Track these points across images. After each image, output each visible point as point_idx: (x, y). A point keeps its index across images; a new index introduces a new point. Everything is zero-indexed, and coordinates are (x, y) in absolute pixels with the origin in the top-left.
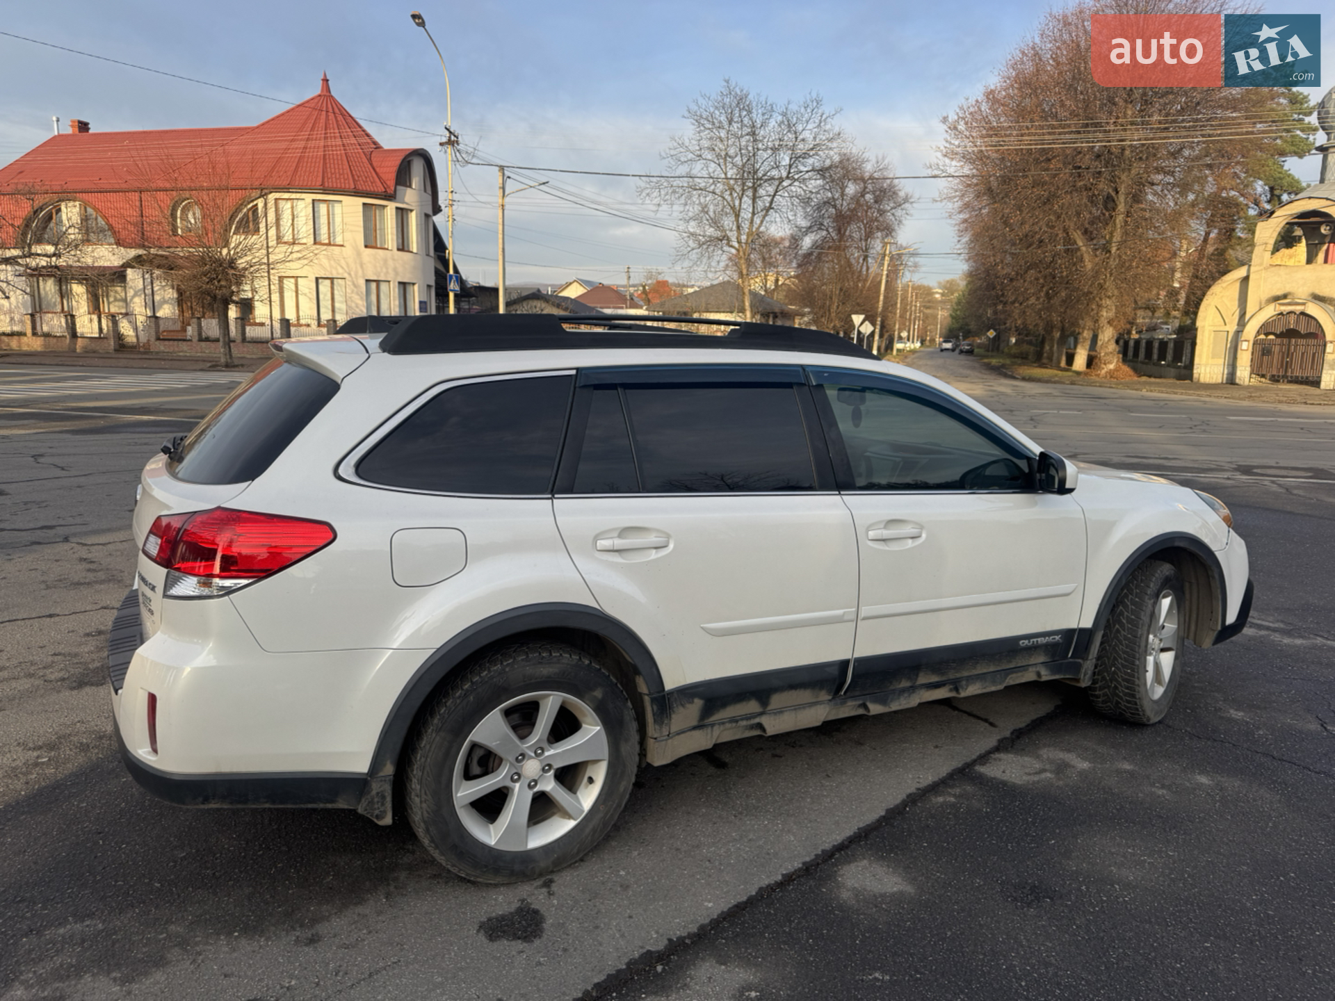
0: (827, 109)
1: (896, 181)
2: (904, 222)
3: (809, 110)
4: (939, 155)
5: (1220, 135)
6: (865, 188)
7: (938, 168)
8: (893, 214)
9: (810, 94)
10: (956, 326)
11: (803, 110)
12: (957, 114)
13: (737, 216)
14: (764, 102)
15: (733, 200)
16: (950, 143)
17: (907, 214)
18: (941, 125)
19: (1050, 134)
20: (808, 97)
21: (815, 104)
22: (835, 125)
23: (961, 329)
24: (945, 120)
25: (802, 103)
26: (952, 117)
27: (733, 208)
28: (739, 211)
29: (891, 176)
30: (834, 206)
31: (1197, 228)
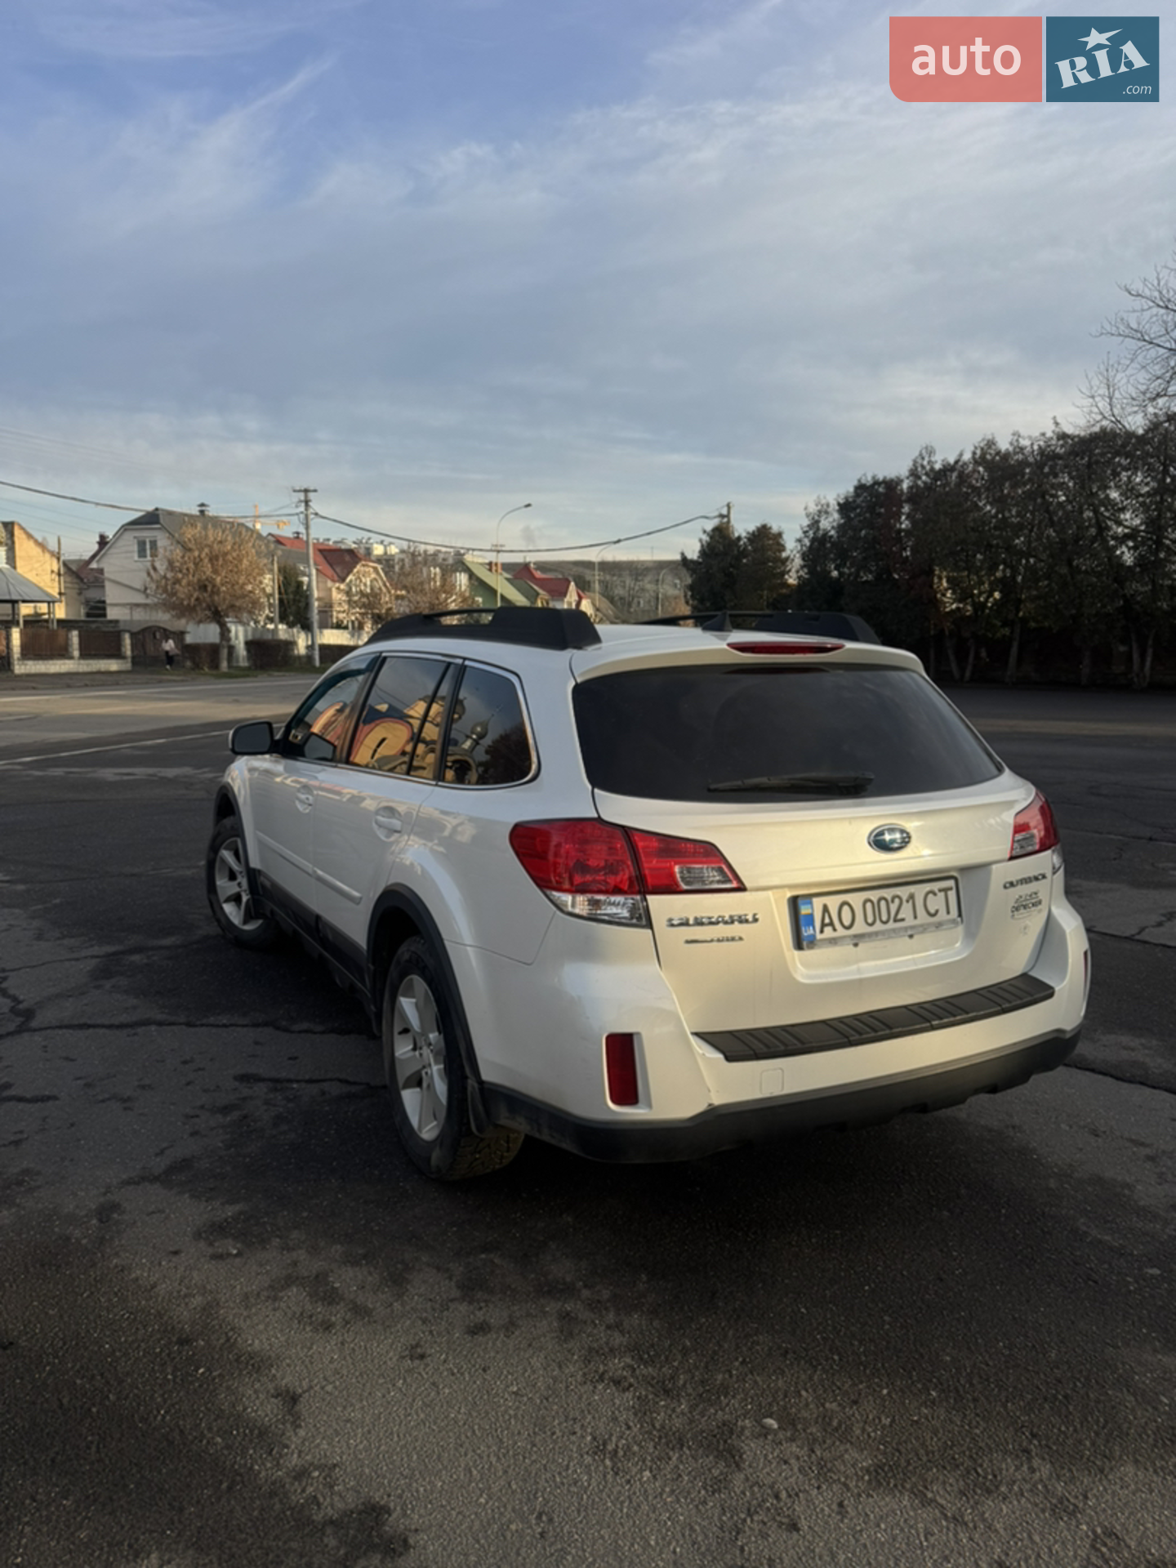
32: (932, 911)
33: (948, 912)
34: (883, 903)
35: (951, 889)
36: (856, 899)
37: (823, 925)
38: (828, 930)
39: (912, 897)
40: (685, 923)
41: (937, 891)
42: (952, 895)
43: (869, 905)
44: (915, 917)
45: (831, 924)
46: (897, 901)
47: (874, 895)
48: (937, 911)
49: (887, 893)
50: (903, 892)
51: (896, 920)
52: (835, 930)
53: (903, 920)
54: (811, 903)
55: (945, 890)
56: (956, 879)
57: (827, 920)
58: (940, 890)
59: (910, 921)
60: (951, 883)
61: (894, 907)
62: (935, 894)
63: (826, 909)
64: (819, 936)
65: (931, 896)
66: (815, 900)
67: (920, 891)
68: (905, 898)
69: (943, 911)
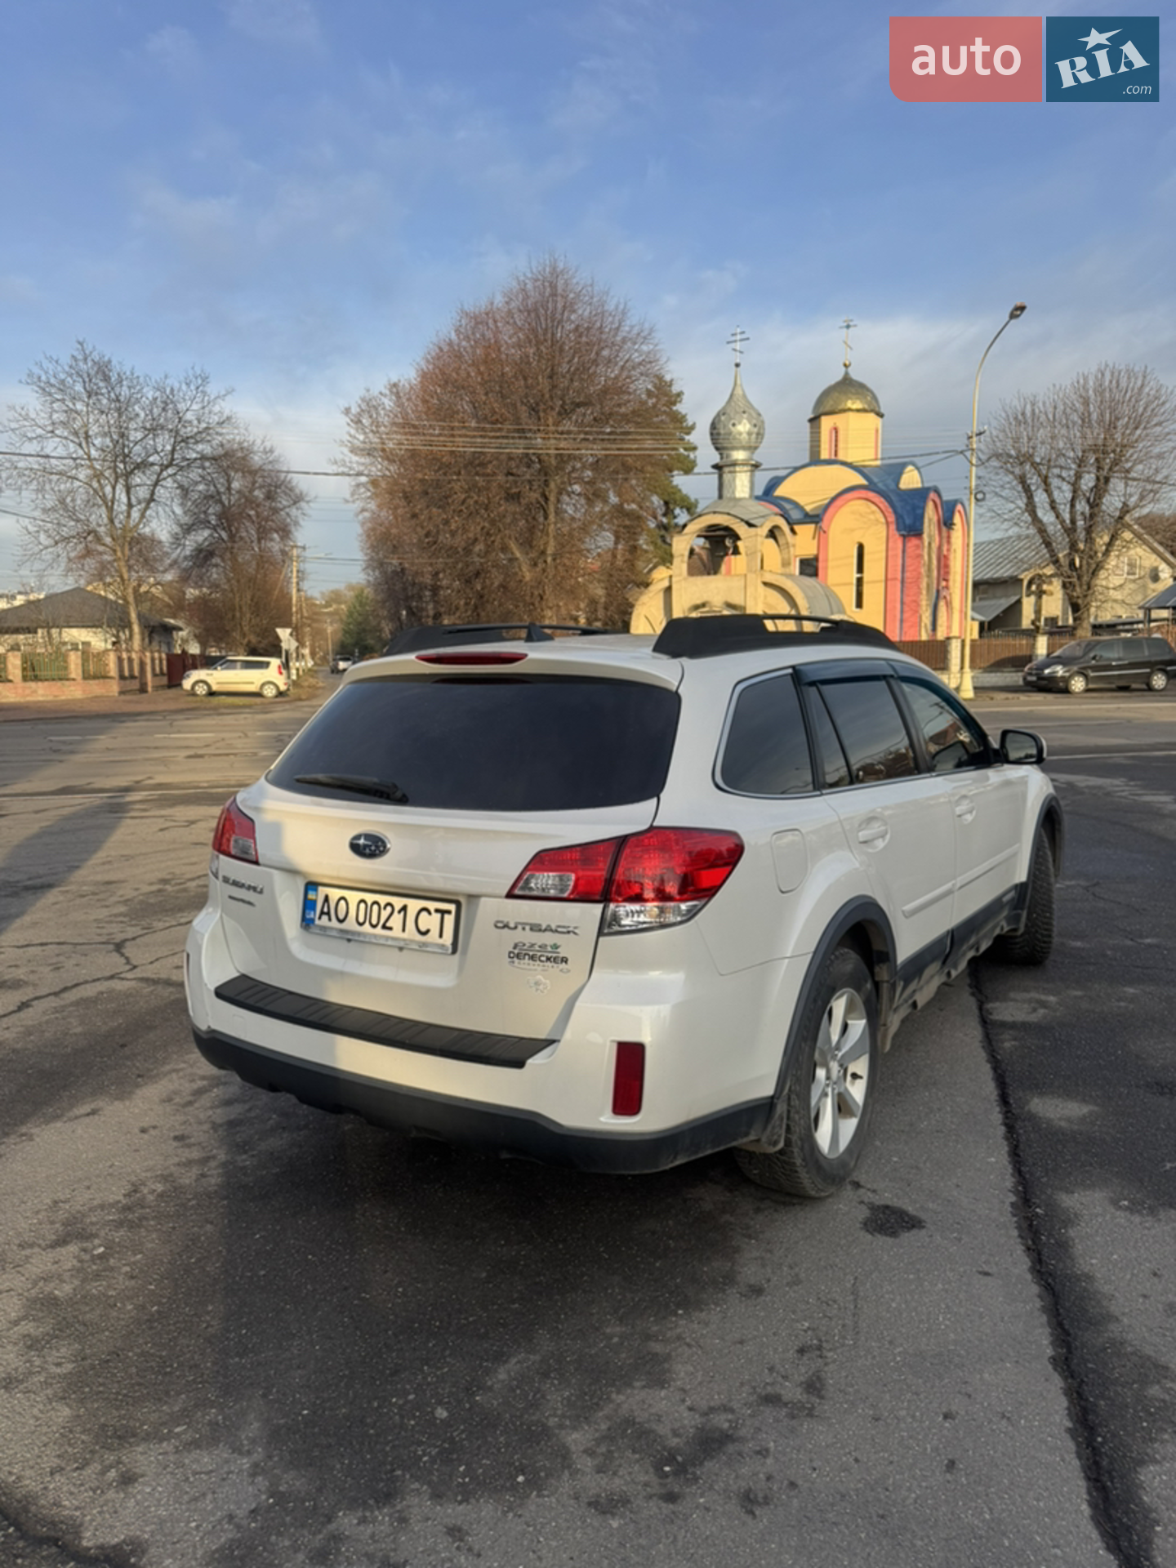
0: (213, 389)
1: (290, 476)
2: (301, 522)
3: (193, 387)
4: (346, 451)
5: (637, 449)
6: (254, 483)
7: (344, 465)
8: (288, 514)
9: (193, 368)
10: (349, 641)
11: (184, 387)
12: (360, 406)
13: (110, 509)
14: (128, 373)
15: (102, 487)
16: (355, 437)
17: (304, 514)
18: (343, 416)
19: (481, 436)
20: (191, 373)
21: (200, 381)
22: (226, 407)
23: (356, 644)
24: (347, 411)
25: (182, 379)
26: (355, 410)
27: (104, 498)
28: (113, 503)
29: (285, 469)
30: (220, 501)
31: (605, 540)
32: (423, 929)
33: (441, 936)
34: (375, 907)
35: (449, 912)
36: (353, 897)
37: (322, 913)
38: (325, 918)
39: (404, 909)
40: (235, 884)
41: (432, 911)
42: (449, 920)
43: (362, 906)
44: (404, 930)
45: (328, 914)
46: (389, 909)
47: (370, 898)
48: (428, 931)
49: (383, 899)
50: (398, 902)
51: (384, 927)
52: (330, 919)
53: (390, 929)
54: (316, 890)
55: (443, 912)
56: (458, 904)
57: (326, 910)
58: (437, 911)
59: (397, 932)
60: (452, 907)
61: (385, 914)
62: (430, 913)
63: (326, 899)
64: (317, 922)
65: (424, 914)
66: (321, 889)
67: (414, 905)
68: (397, 907)
69: (435, 931)
